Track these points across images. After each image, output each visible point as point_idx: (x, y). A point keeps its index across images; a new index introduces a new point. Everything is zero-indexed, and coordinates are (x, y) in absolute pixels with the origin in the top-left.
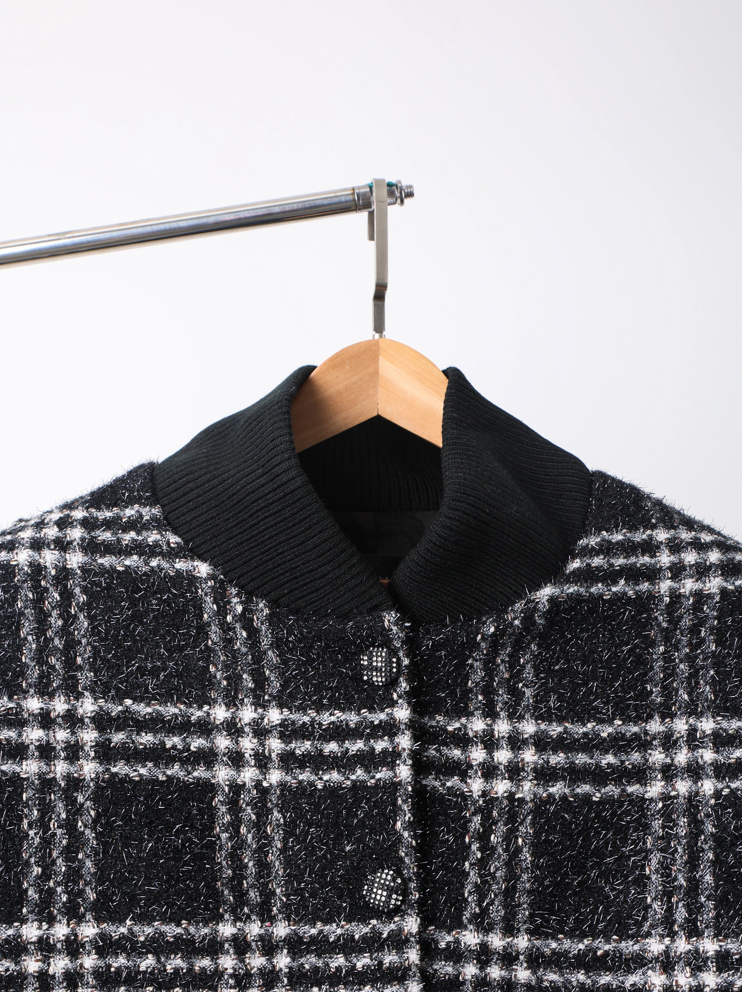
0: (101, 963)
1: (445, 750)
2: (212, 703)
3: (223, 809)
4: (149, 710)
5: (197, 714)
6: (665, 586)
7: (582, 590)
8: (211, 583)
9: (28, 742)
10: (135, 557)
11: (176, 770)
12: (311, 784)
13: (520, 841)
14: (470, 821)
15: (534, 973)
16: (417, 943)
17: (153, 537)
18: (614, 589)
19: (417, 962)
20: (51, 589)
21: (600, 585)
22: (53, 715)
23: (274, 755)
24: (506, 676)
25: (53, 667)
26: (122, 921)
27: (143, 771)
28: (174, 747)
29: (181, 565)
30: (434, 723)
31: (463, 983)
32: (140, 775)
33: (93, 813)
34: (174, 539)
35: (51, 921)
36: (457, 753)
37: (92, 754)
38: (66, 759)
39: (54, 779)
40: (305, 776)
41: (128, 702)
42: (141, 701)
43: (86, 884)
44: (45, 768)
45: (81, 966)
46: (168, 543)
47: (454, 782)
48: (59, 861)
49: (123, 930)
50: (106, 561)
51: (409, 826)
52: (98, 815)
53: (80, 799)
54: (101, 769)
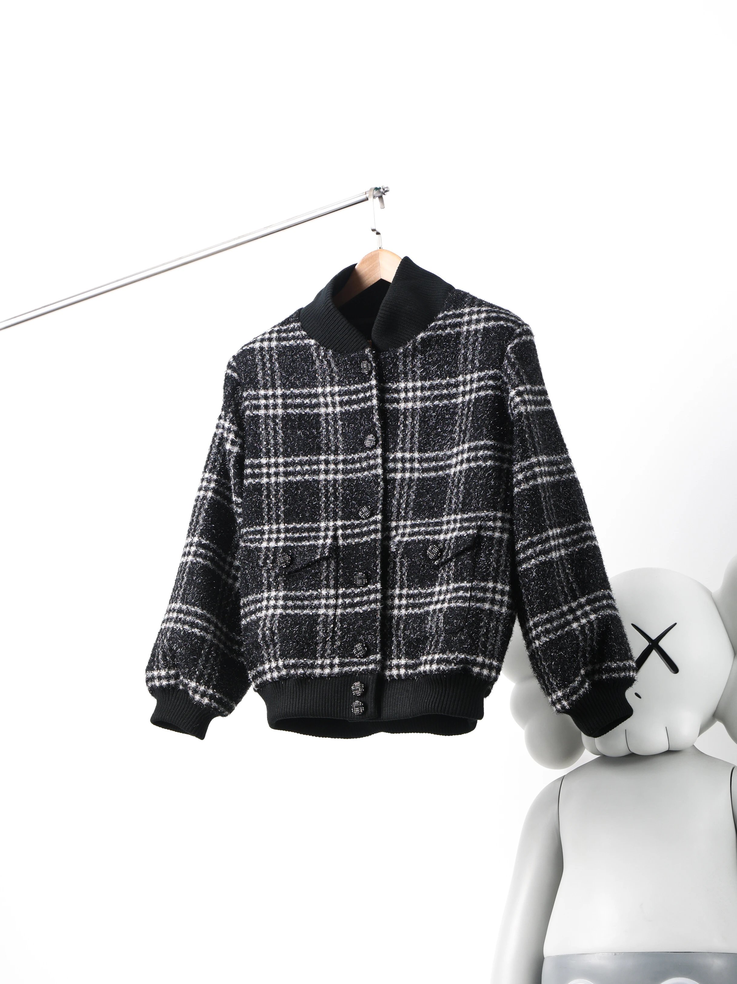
0: (285, 469)
1: (392, 395)
2: (317, 387)
3: (323, 422)
4: (299, 391)
5: (313, 391)
6: (465, 328)
7: (433, 333)
8: (315, 346)
9: (261, 404)
10: (292, 341)
11: (308, 410)
12: (349, 410)
13: (415, 422)
14: (400, 417)
15: (420, 464)
16: (381, 457)
17: (298, 333)
18: (446, 332)
19: (381, 463)
20: (266, 355)
21: (440, 331)
22: (268, 395)
23: (337, 403)
24: (411, 367)
25: (267, 380)
26: (291, 457)
27: (297, 411)
28: (307, 403)
29: (306, 341)
30: (388, 386)
31: (398, 469)
32: (296, 413)
33: (281, 425)
34: (304, 333)
35: (270, 458)
36: (396, 395)
37: (281, 407)
38: (273, 409)
39: (269, 415)
40: (347, 408)
41: (292, 389)
42: (296, 389)
43: (280, 447)
44: (266, 412)
45: (279, 470)
46: (302, 334)
47: (395, 405)
48: (272, 440)
49: (291, 459)
50: (283, 343)
51: (378, 420)
52: (283, 425)
53: (277, 421)
54: (283, 411)
